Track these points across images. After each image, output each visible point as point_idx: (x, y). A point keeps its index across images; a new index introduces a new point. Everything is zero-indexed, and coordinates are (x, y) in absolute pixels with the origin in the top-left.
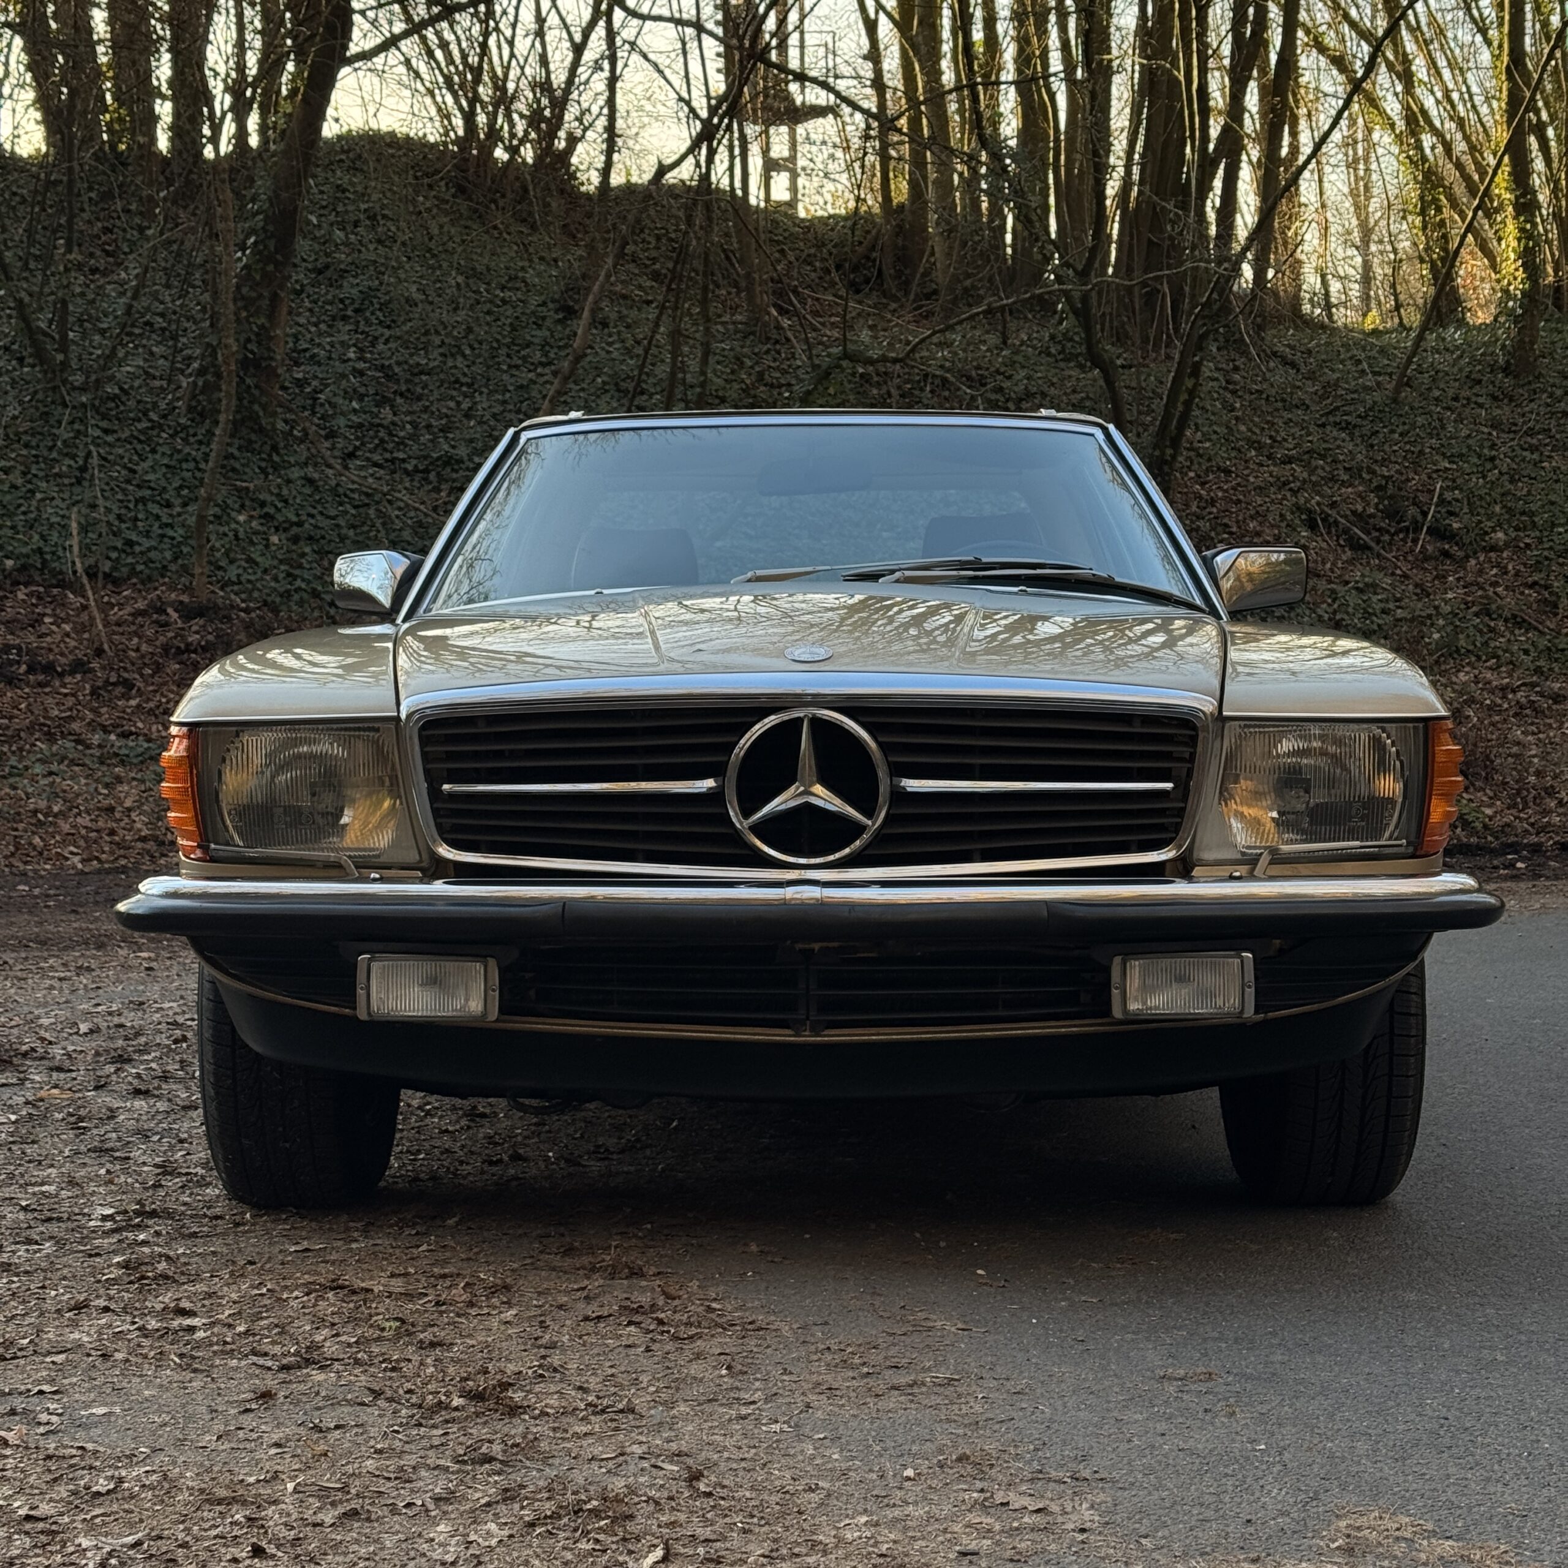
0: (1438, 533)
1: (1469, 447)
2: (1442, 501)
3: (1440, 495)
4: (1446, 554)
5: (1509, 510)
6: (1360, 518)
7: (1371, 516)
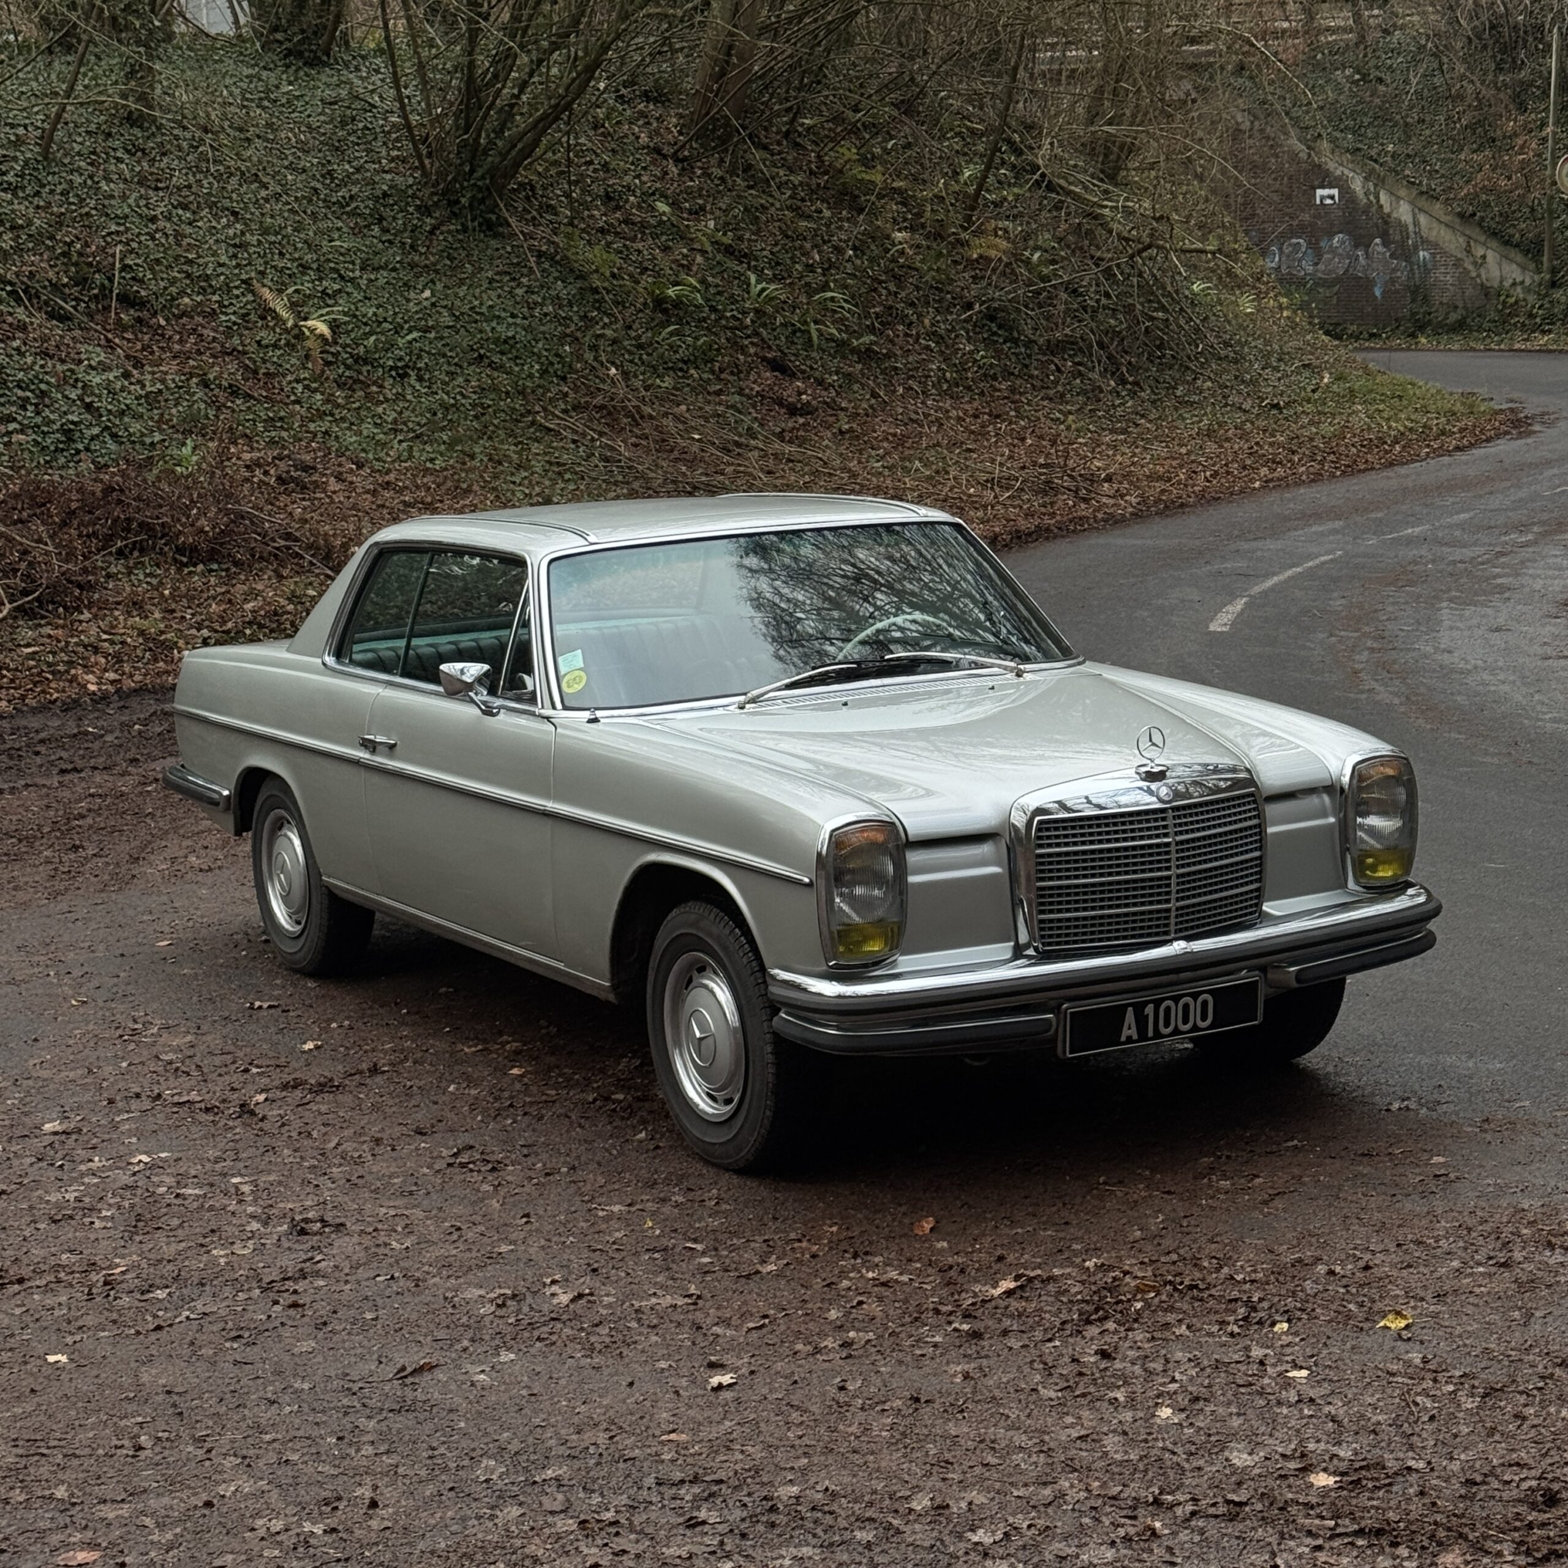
0: (129, 301)
1: (130, 206)
2: (125, 268)
3: (121, 260)
4: (139, 320)
5: (188, 276)
6: (56, 287)
7: (64, 286)
